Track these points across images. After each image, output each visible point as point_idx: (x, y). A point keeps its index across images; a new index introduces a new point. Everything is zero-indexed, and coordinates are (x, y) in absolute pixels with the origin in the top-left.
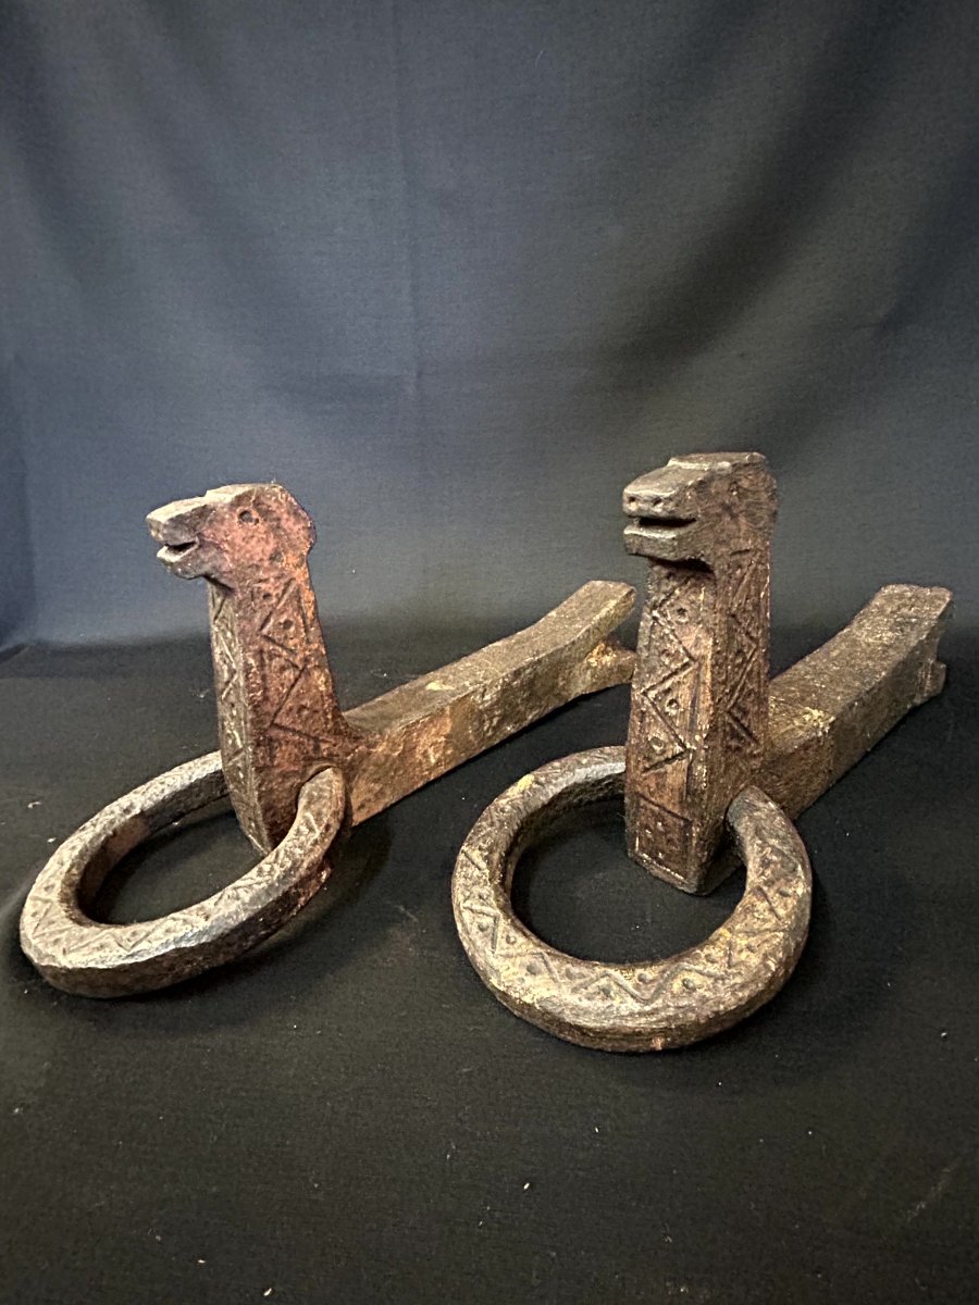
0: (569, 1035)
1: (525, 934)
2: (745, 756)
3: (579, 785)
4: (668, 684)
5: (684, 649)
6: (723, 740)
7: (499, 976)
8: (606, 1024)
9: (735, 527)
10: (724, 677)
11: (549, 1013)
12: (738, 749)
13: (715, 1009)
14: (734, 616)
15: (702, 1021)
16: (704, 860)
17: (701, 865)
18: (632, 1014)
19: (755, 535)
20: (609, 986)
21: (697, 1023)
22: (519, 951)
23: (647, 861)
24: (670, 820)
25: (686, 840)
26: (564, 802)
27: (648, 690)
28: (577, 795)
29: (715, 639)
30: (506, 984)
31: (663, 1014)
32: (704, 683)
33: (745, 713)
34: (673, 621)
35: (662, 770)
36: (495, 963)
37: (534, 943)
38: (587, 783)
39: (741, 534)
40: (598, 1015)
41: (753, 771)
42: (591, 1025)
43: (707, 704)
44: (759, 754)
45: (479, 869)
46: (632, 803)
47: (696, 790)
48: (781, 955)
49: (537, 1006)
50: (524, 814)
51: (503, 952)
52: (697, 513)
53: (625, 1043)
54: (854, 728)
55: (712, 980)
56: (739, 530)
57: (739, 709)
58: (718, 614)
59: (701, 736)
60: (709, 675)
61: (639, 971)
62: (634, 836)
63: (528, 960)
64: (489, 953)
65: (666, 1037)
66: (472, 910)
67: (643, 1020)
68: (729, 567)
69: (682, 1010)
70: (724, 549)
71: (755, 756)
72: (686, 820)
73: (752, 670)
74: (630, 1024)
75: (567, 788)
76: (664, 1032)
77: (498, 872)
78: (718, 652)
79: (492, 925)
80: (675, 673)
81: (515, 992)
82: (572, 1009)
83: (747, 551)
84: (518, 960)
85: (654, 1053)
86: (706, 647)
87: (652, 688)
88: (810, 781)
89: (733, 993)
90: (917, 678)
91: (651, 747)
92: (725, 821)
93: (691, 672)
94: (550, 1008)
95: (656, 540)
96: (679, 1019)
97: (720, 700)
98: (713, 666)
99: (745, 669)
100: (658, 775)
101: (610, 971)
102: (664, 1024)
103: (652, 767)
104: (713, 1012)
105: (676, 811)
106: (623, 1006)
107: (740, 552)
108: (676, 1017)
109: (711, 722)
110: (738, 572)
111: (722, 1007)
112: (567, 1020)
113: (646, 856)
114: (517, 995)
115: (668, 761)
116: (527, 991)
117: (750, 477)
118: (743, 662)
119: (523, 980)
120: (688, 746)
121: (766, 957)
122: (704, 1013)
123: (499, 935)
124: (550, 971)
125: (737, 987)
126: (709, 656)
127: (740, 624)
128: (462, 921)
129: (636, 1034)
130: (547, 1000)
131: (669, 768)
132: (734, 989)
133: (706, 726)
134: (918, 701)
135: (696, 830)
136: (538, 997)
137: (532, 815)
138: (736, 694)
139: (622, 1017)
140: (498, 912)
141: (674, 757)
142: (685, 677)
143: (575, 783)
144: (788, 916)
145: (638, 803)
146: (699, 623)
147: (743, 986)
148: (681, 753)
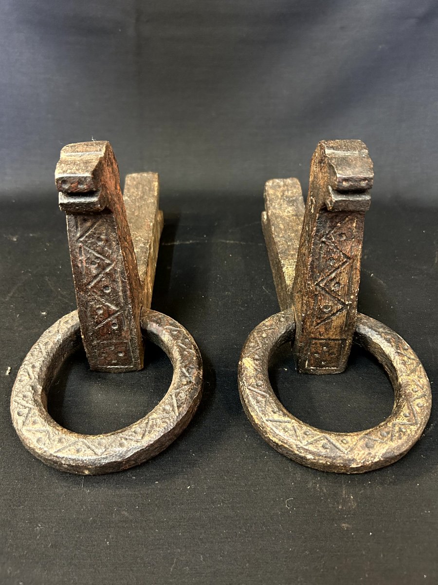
4: (333, 275)
5: (343, 254)
32: (356, 269)
34: (336, 241)
59: (354, 295)
86: (357, 250)
87: (322, 280)
93: (348, 265)
95: (359, 201)
103: (322, 322)
115: (334, 314)
126: (359, 255)
131: (334, 318)
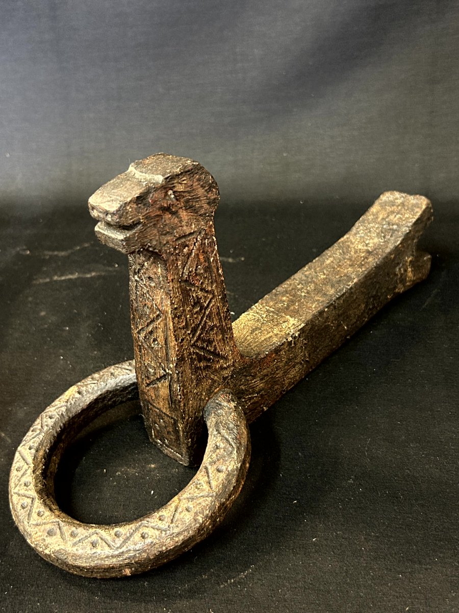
0: (74, 571)
1: (51, 510)
2: (216, 370)
3: (111, 392)
6: (191, 365)
7: (31, 538)
8: (93, 564)
9: (176, 220)
10: (184, 324)
11: (60, 559)
12: (207, 368)
13: (160, 550)
14: (186, 281)
15: (152, 557)
16: (190, 445)
17: (188, 448)
18: (107, 557)
19: (198, 220)
20: (97, 541)
21: (148, 559)
22: (44, 521)
23: (160, 445)
24: (166, 419)
25: (177, 432)
26: (100, 405)
27: (140, 330)
28: (111, 398)
29: (171, 301)
30: (35, 543)
31: (126, 555)
33: (210, 342)
35: (156, 386)
36: (29, 530)
37: (55, 515)
38: (117, 390)
39: (184, 223)
40: (88, 559)
41: (225, 379)
42: (84, 565)
43: (173, 344)
44: (229, 366)
45: (27, 464)
46: (144, 406)
47: (176, 400)
48: (207, 512)
49: (52, 555)
50: (67, 418)
51: (35, 523)
52: (140, 219)
53: (107, 574)
54: (327, 327)
55: (159, 532)
56: (181, 221)
57: (203, 341)
58: (171, 283)
60: (171, 324)
61: (116, 529)
62: (150, 428)
63: (48, 527)
64: (26, 523)
65: (131, 568)
66: (19, 495)
67: (114, 560)
68: (175, 249)
69: (138, 552)
70: (169, 238)
71: (226, 368)
72: (174, 420)
73: (211, 313)
74: (107, 563)
75: (101, 395)
76: (129, 565)
77: (41, 465)
78: (176, 309)
79: (30, 504)
80: (153, 321)
81: (40, 547)
82: (72, 556)
83: (191, 234)
84: (42, 528)
85: (126, 578)
88: (286, 373)
89: (172, 539)
90: (396, 275)
91: (148, 370)
92: (202, 417)
94: (60, 557)
96: (136, 557)
97: (182, 340)
98: (173, 319)
99: (205, 313)
100: (154, 388)
101: (98, 530)
102: (127, 561)
104: (158, 551)
105: (168, 413)
106: (103, 552)
107: (185, 236)
108: (135, 556)
109: (177, 355)
110: (186, 250)
111: (164, 548)
112: (70, 563)
113: (159, 441)
114: (41, 550)
116: (47, 547)
117: (185, 182)
118: (201, 310)
119: (45, 540)
120: (167, 371)
121: (196, 514)
122: (153, 553)
123: (34, 511)
124: (62, 534)
125: (175, 535)
127: (194, 285)
128: (12, 502)
129: (110, 569)
130: (58, 552)
132: (172, 536)
133: (175, 358)
134: (400, 289)
135: (180, 426)
136: (53, 550)
137: (73, 418)
138: (199, 332)
139: (102, 559)
140: (35, 495)
141: (161, 377)
142: (159, 324)
143: (108, 391)
144: (217, 486)
145: (148, 406)
146: (161, 288)
147: (179, 534)
148: (164, 376)
